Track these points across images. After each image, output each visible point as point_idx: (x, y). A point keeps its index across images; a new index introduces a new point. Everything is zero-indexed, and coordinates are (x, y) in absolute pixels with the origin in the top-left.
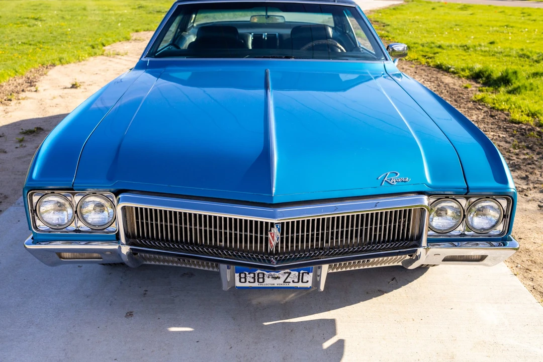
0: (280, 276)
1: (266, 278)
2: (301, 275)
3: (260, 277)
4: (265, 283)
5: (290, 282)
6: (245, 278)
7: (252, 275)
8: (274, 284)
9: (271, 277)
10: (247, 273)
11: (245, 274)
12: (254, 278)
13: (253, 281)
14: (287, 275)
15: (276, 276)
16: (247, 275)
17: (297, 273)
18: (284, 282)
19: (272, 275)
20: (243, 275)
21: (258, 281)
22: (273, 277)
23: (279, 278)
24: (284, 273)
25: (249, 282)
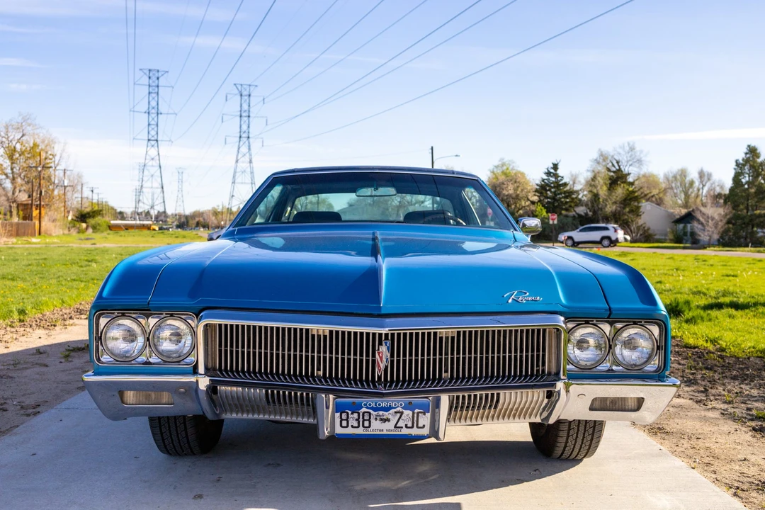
0: (390, 417)
1: (373, 420)
2: (416, 415)
3: (365, 418)
4: (371, 428)
5: (402, 427)
6: (347, 420)
7: (356, 415)
8: (382, 430)
9: (378, 418)
10: (350, 412)
11: (348, 413)
12: (358, 420)
13: (357, 425)
14: (398, 415)
15: (385, 417)
16: (350, 416)
17: (411, 413)
18: (395, 427)
19: (380, 416)
20: (344, 416)
21: (363, 426)
22: (381, 420)
23: (388, 420)
24: (395, 412)
25: (352, 426)
